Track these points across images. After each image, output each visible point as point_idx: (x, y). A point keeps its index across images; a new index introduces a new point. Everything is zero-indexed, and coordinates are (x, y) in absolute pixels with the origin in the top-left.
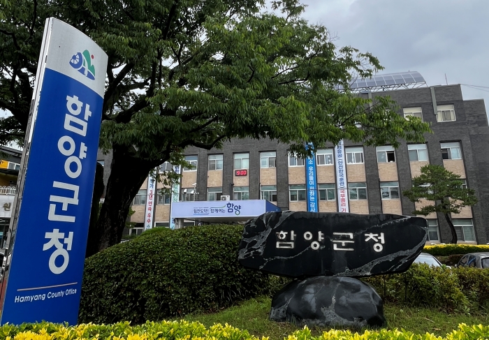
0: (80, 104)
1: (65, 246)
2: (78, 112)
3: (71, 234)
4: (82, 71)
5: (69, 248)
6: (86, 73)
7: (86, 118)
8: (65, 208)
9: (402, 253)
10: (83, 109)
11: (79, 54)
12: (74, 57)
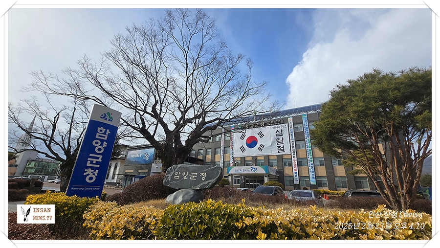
0: (104, 130)
1: (94, 174)
2: (103, 132)
3: (97, 171)
4: (106, 119)
5: (96, 175)
6: (108, 119)
7: (107, 134)
8: (94, 162)
9: (210, 181)
10: (106, 132)
11: (105, 114)
12: (102, 115)
